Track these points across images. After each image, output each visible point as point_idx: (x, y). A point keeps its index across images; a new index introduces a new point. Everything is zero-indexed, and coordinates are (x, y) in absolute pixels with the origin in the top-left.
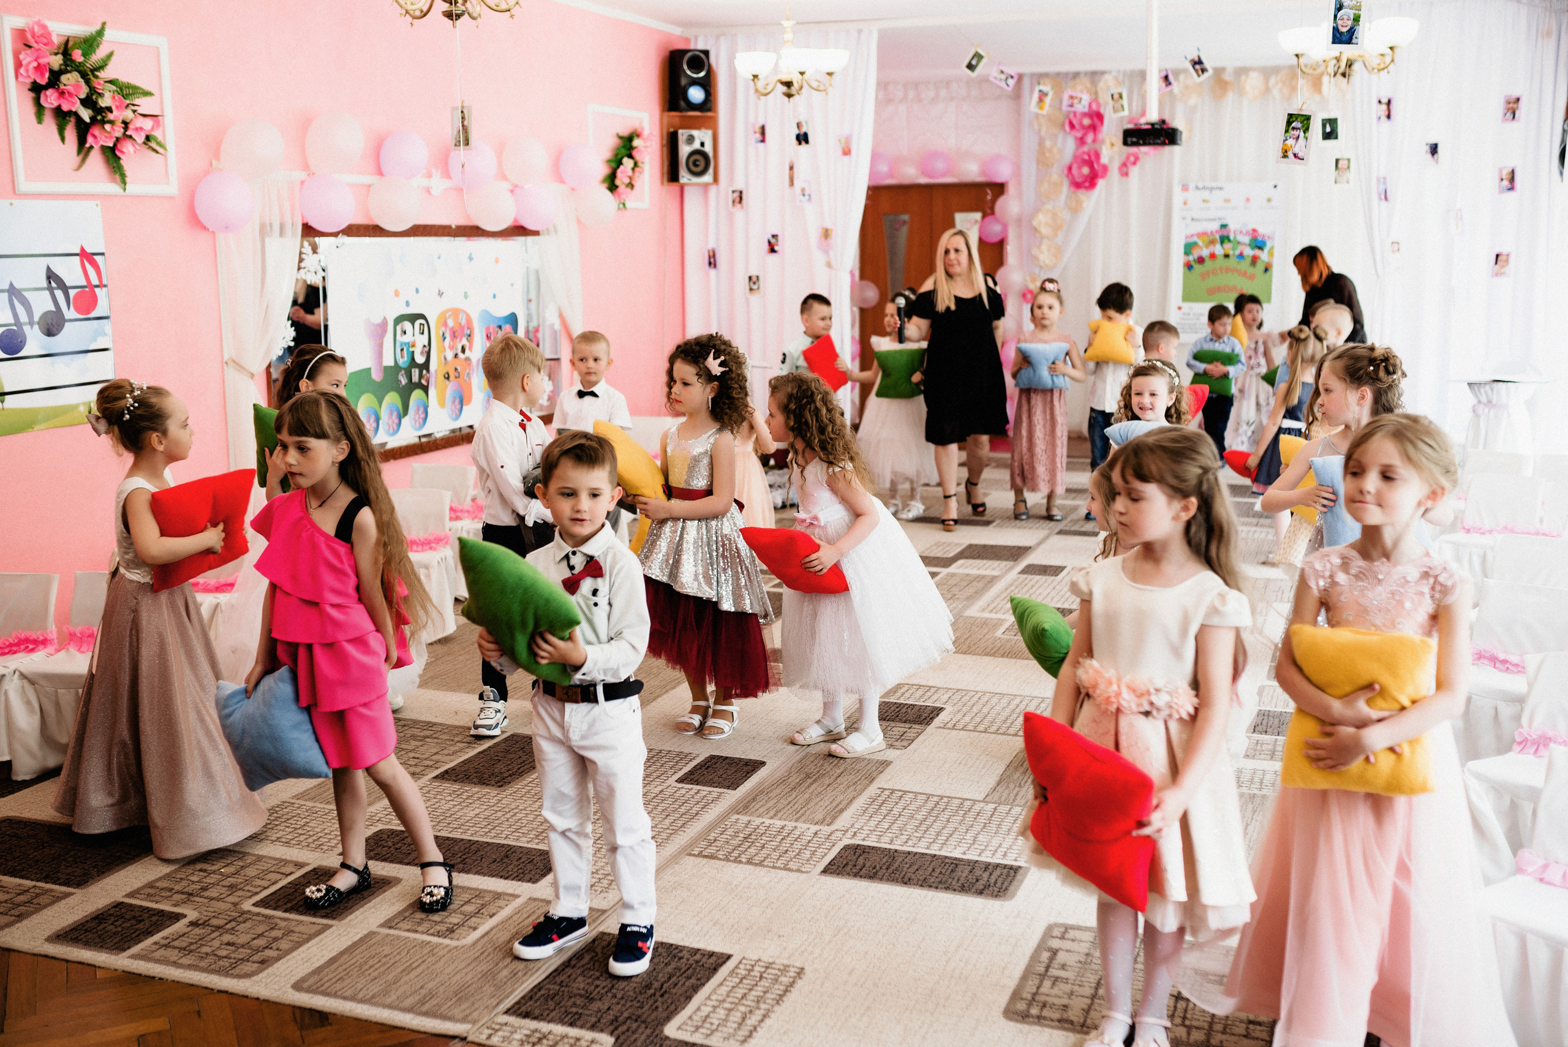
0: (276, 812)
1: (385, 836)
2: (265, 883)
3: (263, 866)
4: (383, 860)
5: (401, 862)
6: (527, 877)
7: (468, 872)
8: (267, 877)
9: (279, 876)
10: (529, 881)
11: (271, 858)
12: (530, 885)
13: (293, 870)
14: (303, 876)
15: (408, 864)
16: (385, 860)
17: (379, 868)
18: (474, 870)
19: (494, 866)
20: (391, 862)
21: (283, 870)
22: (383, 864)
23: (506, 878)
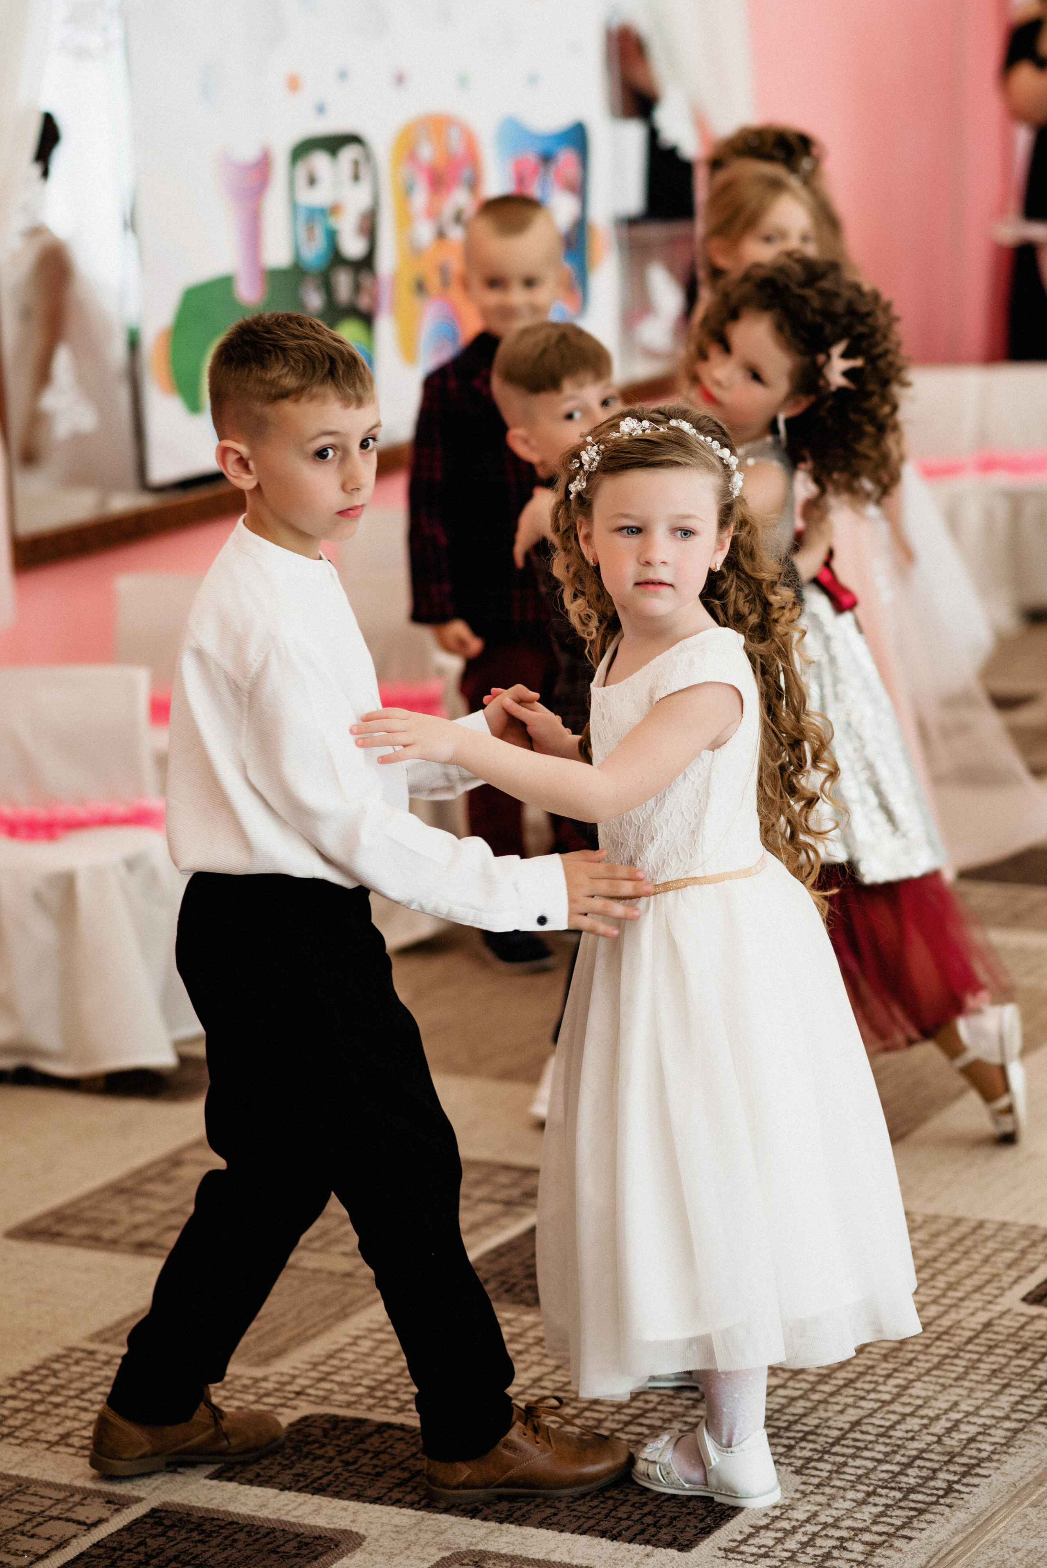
0: (55, 1373)
1: (317, 1432)
2: (40, 1546)
3: (29, 1504)
4: (316, 1491)
5: (358, 1497)
6: (665, 1535)
7: (521, 1521)
8: (41, 1531)
9: (72, 1528)
10: (669, 1545)
11: (48, 1485)
12: (673, 1552)
13: (105, 1514)
14: (128, 1528)
15: (375, 1501)
16: (319, 1490)
17: (307, 1508)
18: (538, 1516)
19: (583, 1507)
20: (337, 1495)
21: (81, 1514)
22: (317, 1499)
23: (613, 1538)
